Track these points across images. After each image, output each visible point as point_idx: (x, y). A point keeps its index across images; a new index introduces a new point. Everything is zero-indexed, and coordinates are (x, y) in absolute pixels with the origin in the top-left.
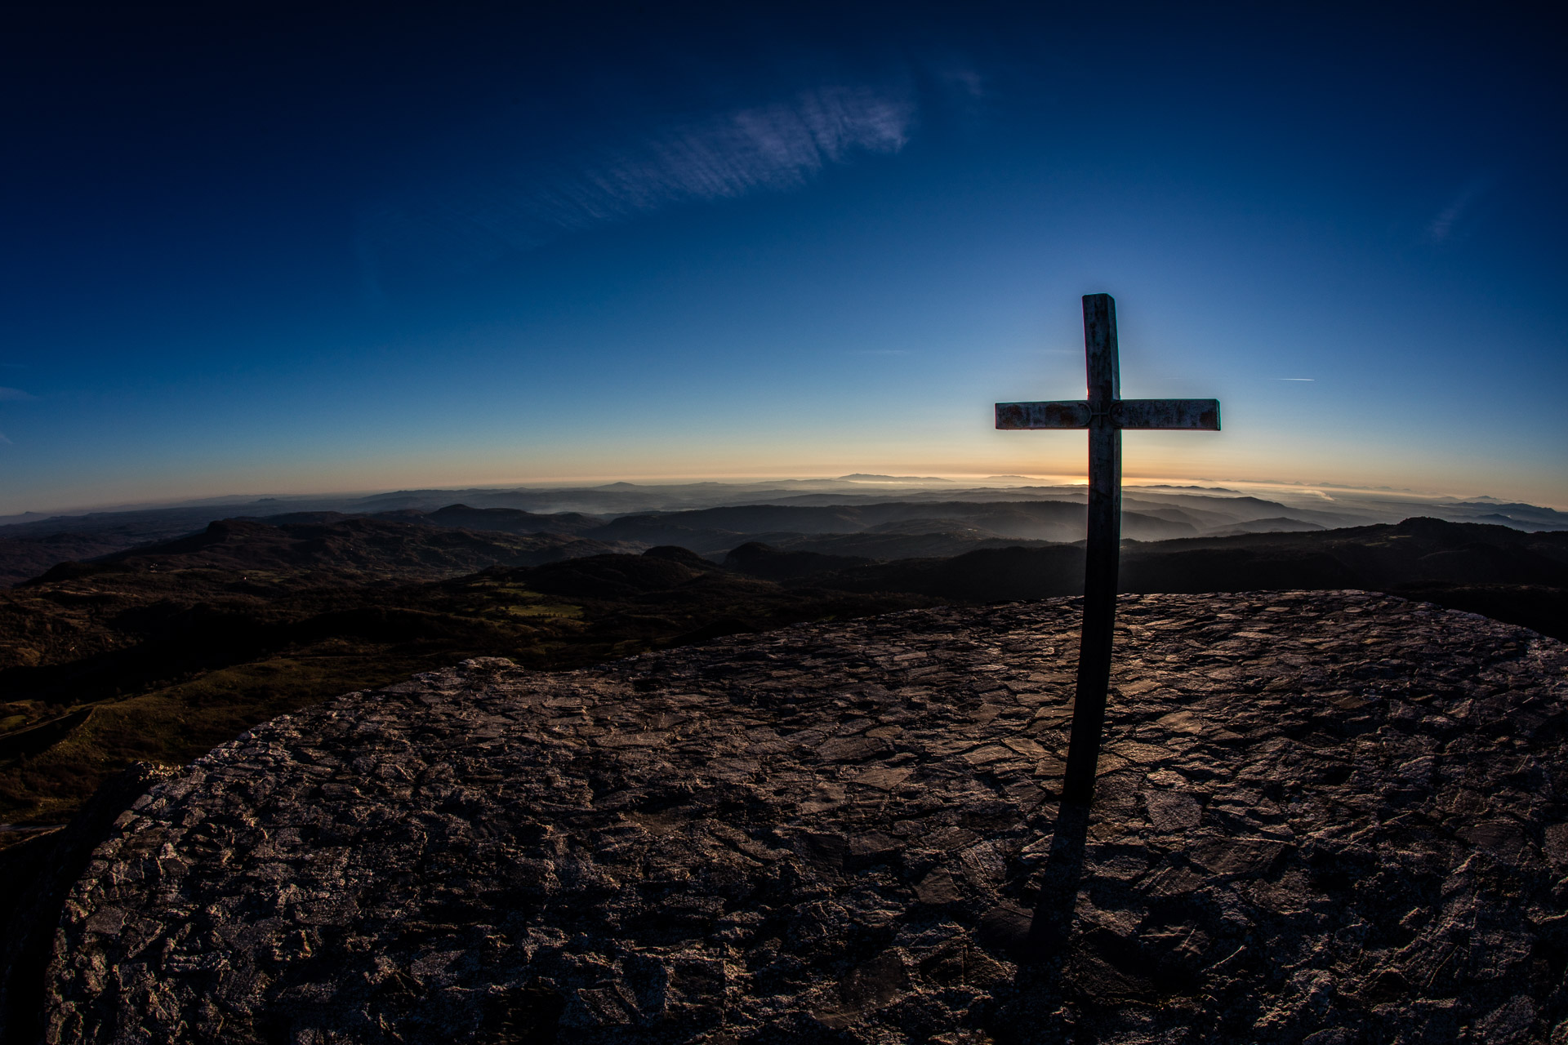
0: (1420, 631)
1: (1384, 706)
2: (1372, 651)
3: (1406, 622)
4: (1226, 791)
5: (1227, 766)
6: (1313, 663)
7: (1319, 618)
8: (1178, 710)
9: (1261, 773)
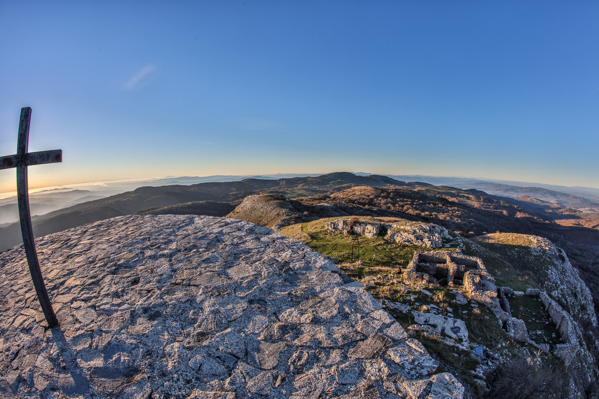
0: (148, 225)
1: (142, 253)
2: (132, 236)
3: (143, 223)
4: (99, 301)
5: (95, 292)
6: (111, 246)
7: (108, 229)
8: (69, 278)
9: (109, 290)
